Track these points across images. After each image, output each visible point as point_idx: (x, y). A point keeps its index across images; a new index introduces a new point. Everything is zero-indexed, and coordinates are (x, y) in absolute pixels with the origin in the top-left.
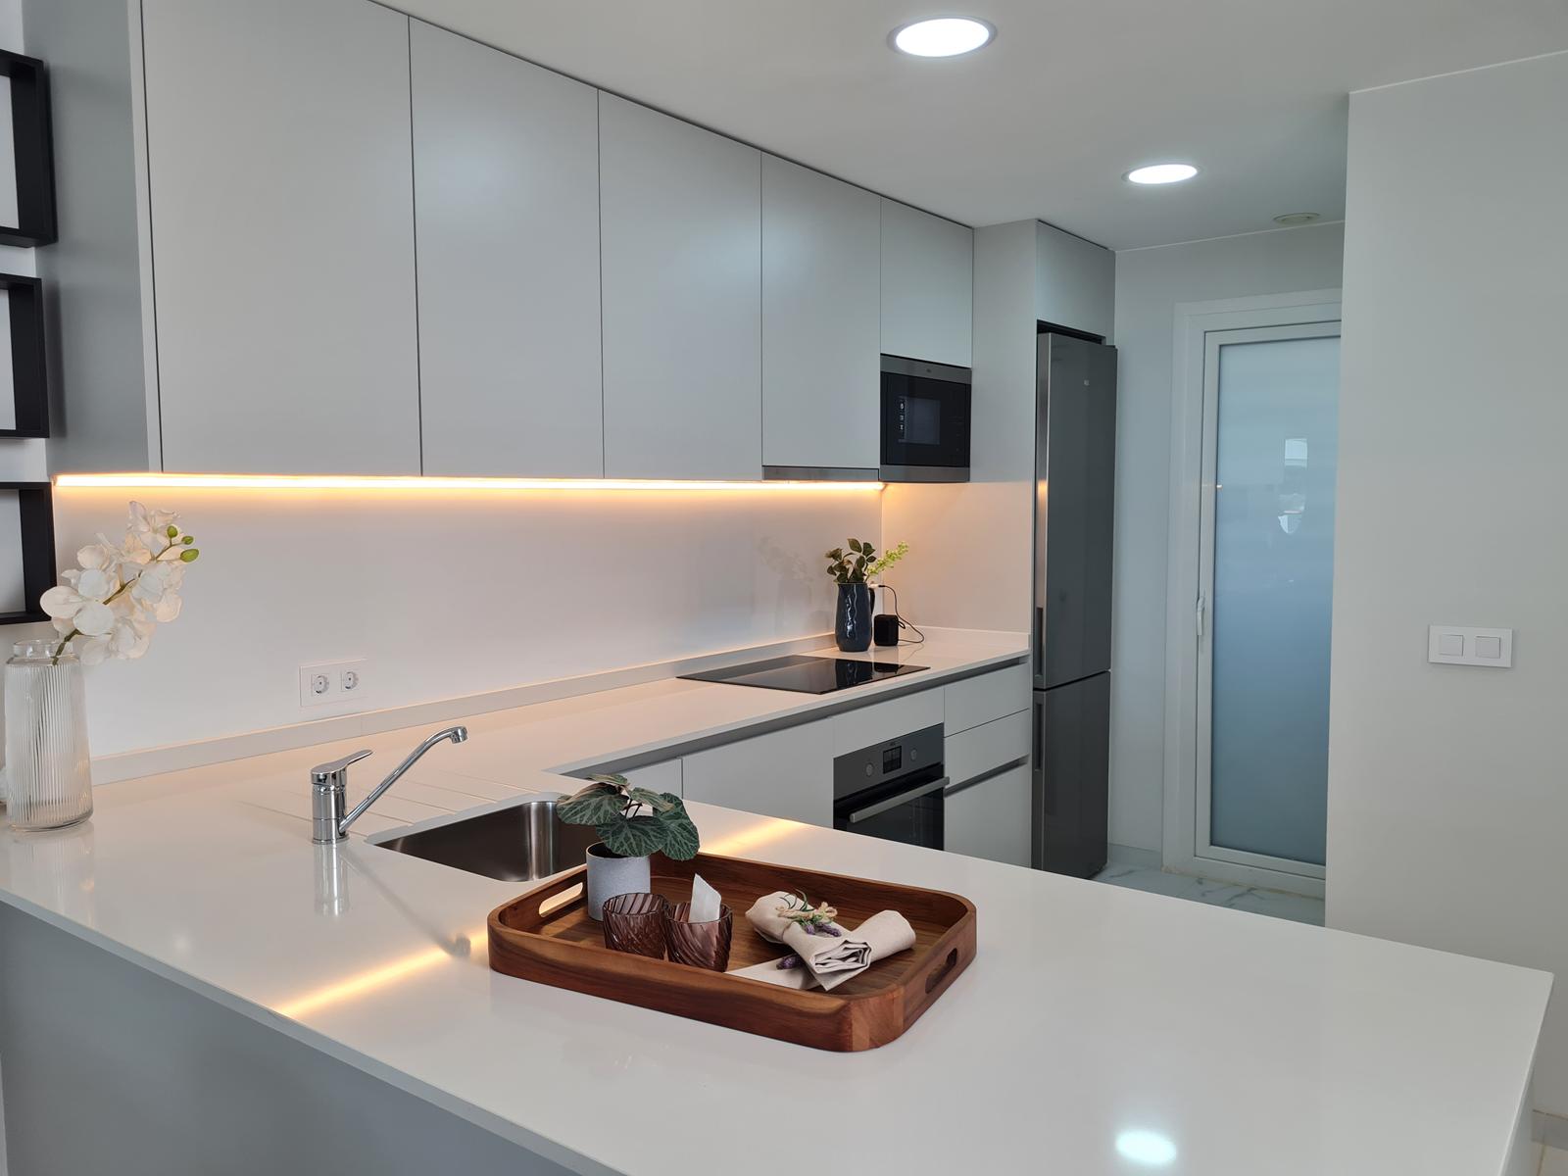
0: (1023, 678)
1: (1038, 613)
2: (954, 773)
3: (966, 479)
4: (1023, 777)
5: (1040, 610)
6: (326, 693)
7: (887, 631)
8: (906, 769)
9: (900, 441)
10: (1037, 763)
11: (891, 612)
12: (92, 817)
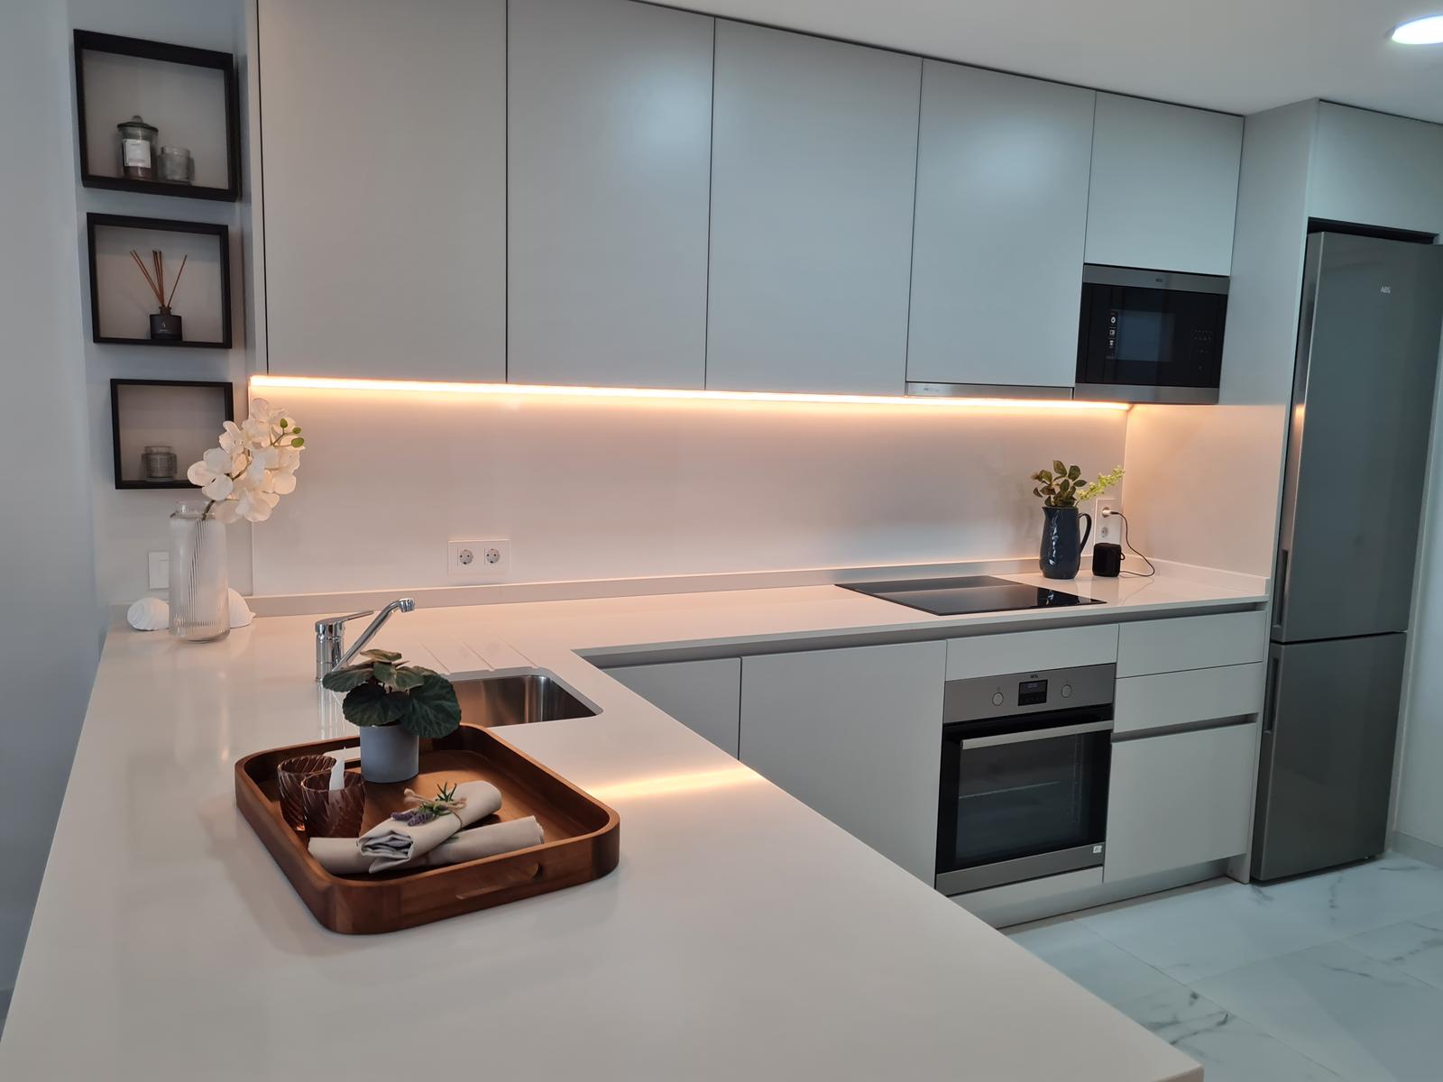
0: (1256, 630)
1: (1282, 557)
3: (1214, 400)
4: (1248, 737)
5: (1286, 553)
6: (471, 564)
7: (1108, 561)
8: (1053, 703)
9: (1108, 357)
10: (1269, 723)
11: (1112, 539)
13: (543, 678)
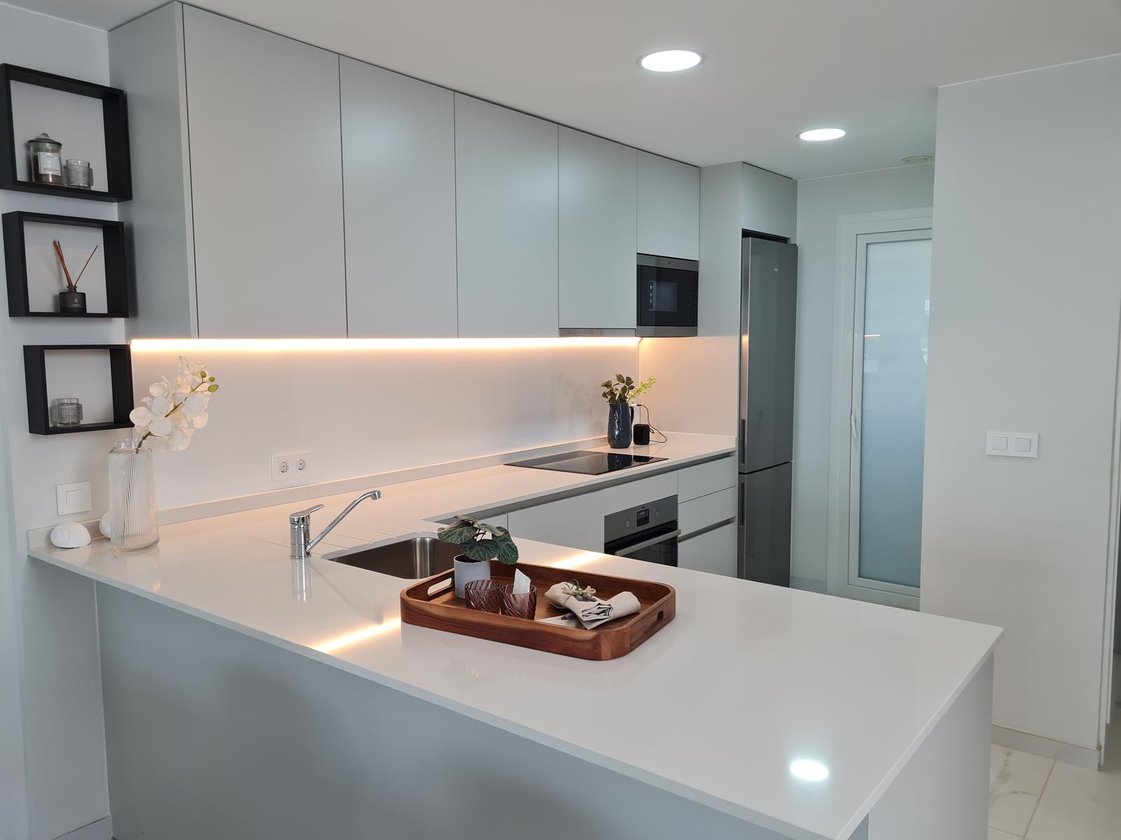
0: (731, 465)
1: (742, 423)
2: (684, 527)
3: (695, 334)
4: (731, 531)
5: (744, 421)
6: (287, 472)
7: (642, 435)
8: (652, 523)
9: (650, 310)
10: (741, 522)
11: (644, 422)
12: (159, 544)
13: (428, 539)
